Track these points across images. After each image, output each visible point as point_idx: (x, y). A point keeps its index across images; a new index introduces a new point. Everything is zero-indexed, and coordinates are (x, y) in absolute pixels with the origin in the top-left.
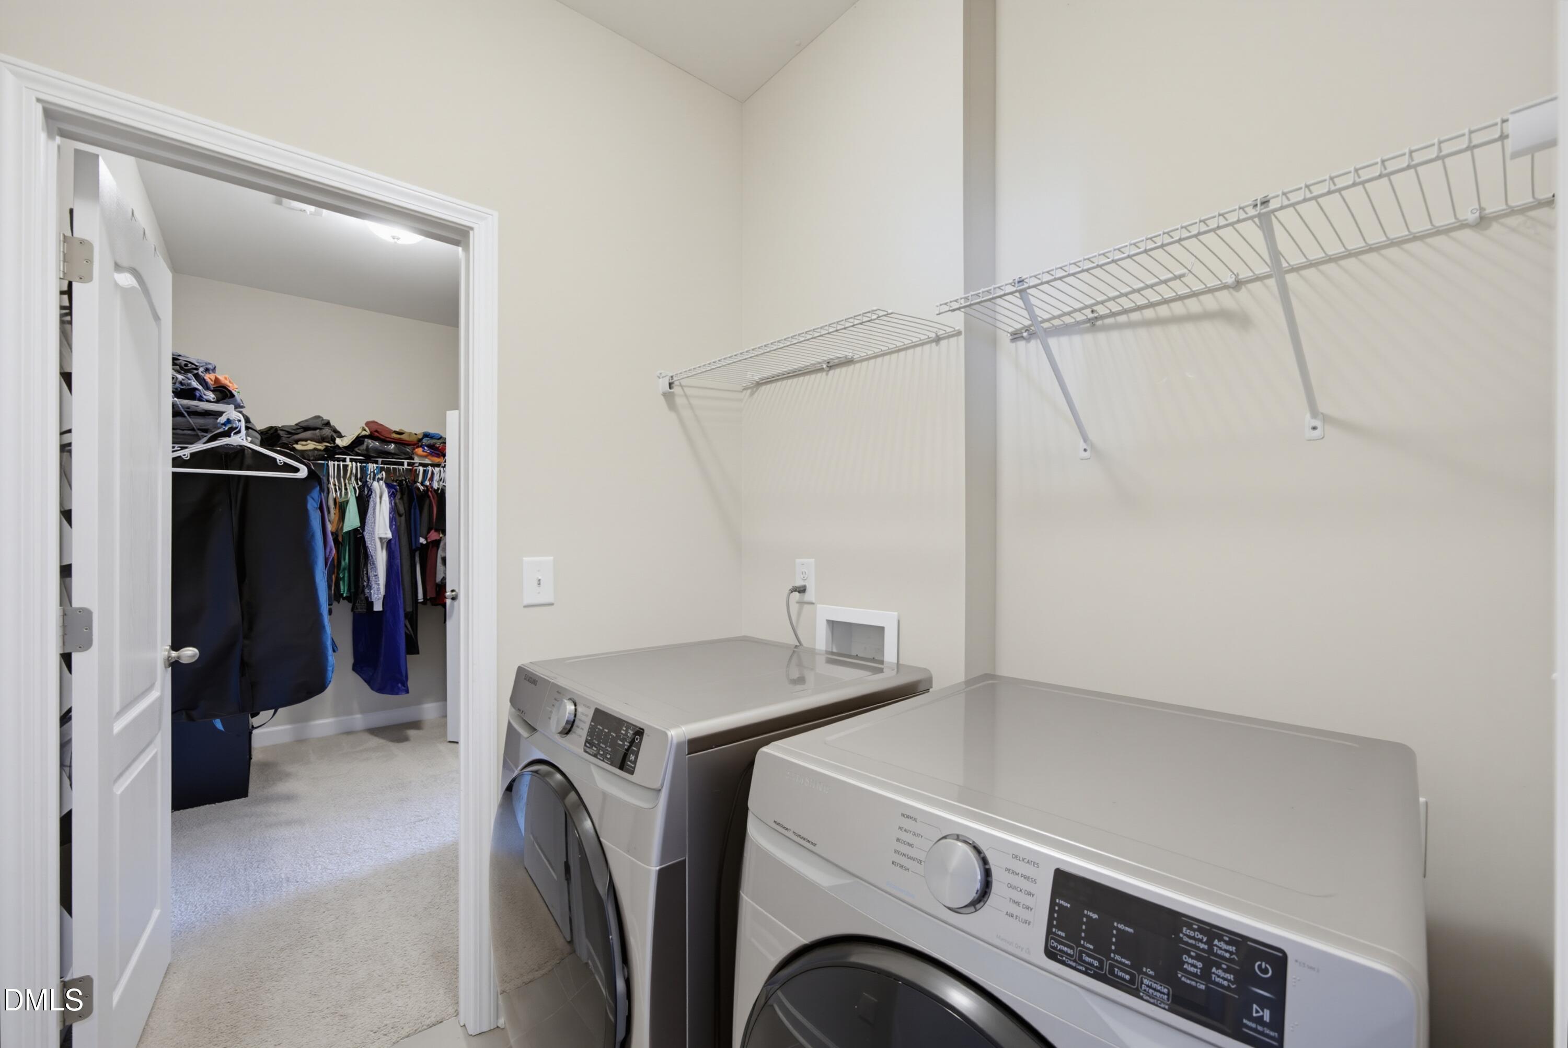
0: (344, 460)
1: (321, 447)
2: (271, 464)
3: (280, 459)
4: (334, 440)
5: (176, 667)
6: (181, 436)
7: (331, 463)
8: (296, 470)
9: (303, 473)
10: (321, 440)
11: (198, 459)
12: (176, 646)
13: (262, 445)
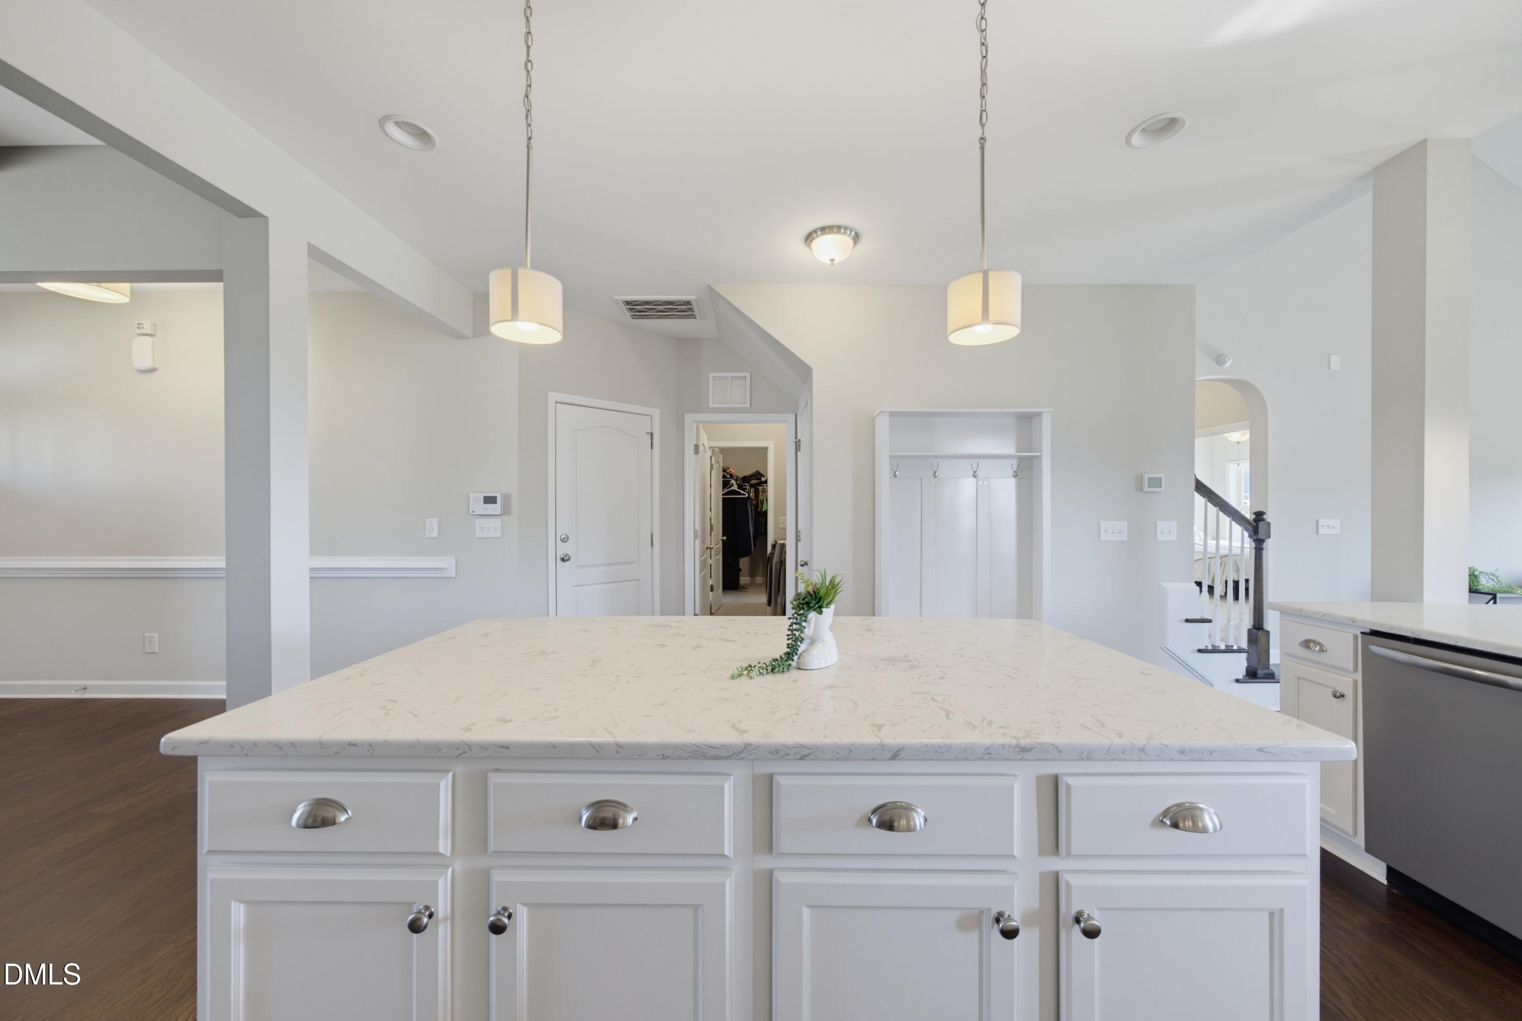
0: (763, 486)
1: (757, 481)
2: (739, 494)
3: (742, 492)
4: (760, 479)
5: (722, 540)
6: (724, 487)
7: (760, 487)
8: (745, 495)
9: (747, 495)
10: (757, 479)
11: (727, 494)
12: (723, 536)
13: (738, 489)
